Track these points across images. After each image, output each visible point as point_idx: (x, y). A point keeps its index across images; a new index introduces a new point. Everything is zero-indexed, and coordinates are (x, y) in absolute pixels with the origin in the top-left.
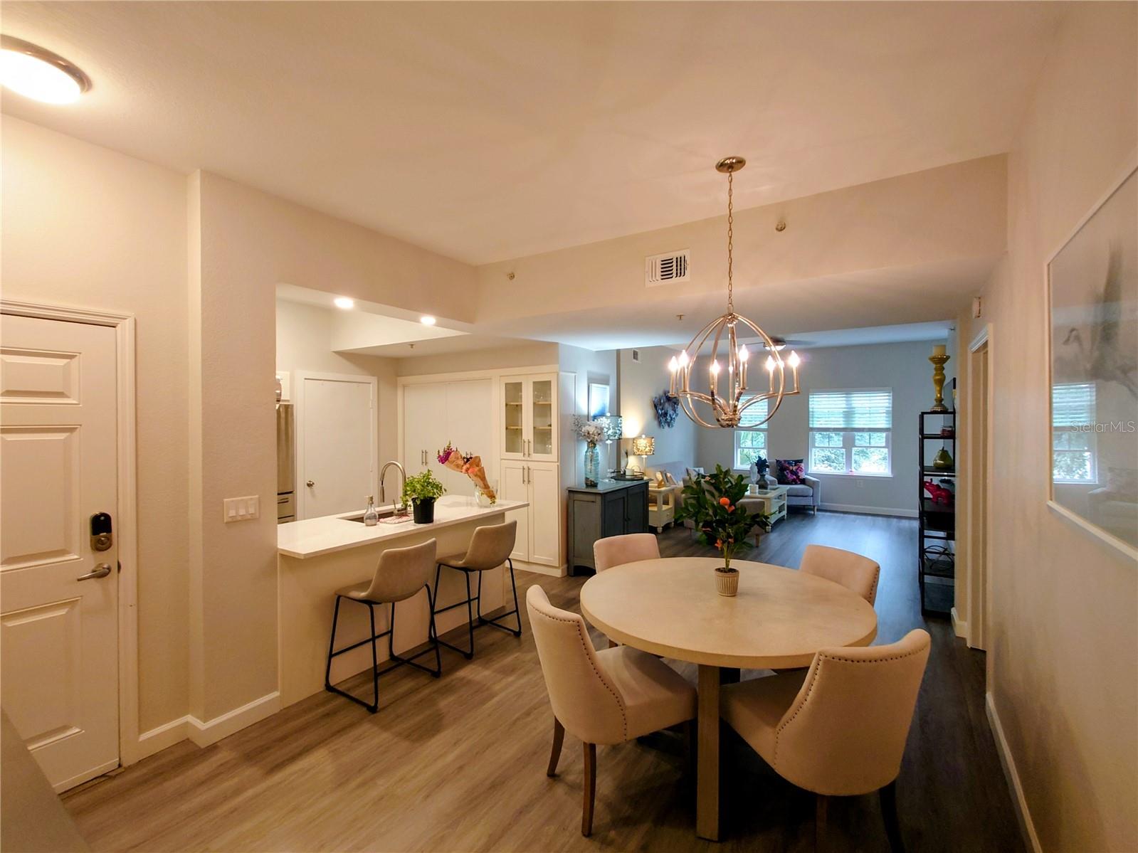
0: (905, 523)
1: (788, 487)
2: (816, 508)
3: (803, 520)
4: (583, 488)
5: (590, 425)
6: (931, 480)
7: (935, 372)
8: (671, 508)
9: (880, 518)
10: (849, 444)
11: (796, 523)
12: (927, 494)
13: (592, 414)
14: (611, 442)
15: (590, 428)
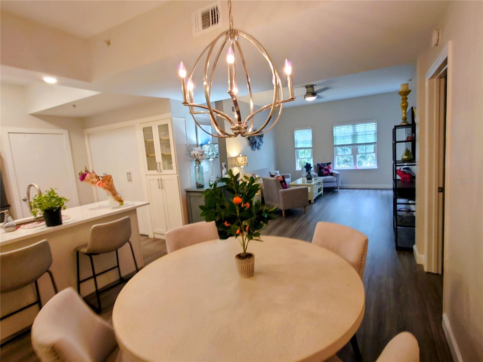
0: (384, 192)
1: (323, 178)
2: (338, 188)
3: (332, 195)
4: (195, 189)
5: (195, 150)
6: (400, 168)
7: (402, 101)
8: (259, 195)
9: (372, 191)
10: (355, 153)
11: (328, 197)
12: (398, 177)
13: (200, 143)
14: (212, 160)
15: (196, 151)
